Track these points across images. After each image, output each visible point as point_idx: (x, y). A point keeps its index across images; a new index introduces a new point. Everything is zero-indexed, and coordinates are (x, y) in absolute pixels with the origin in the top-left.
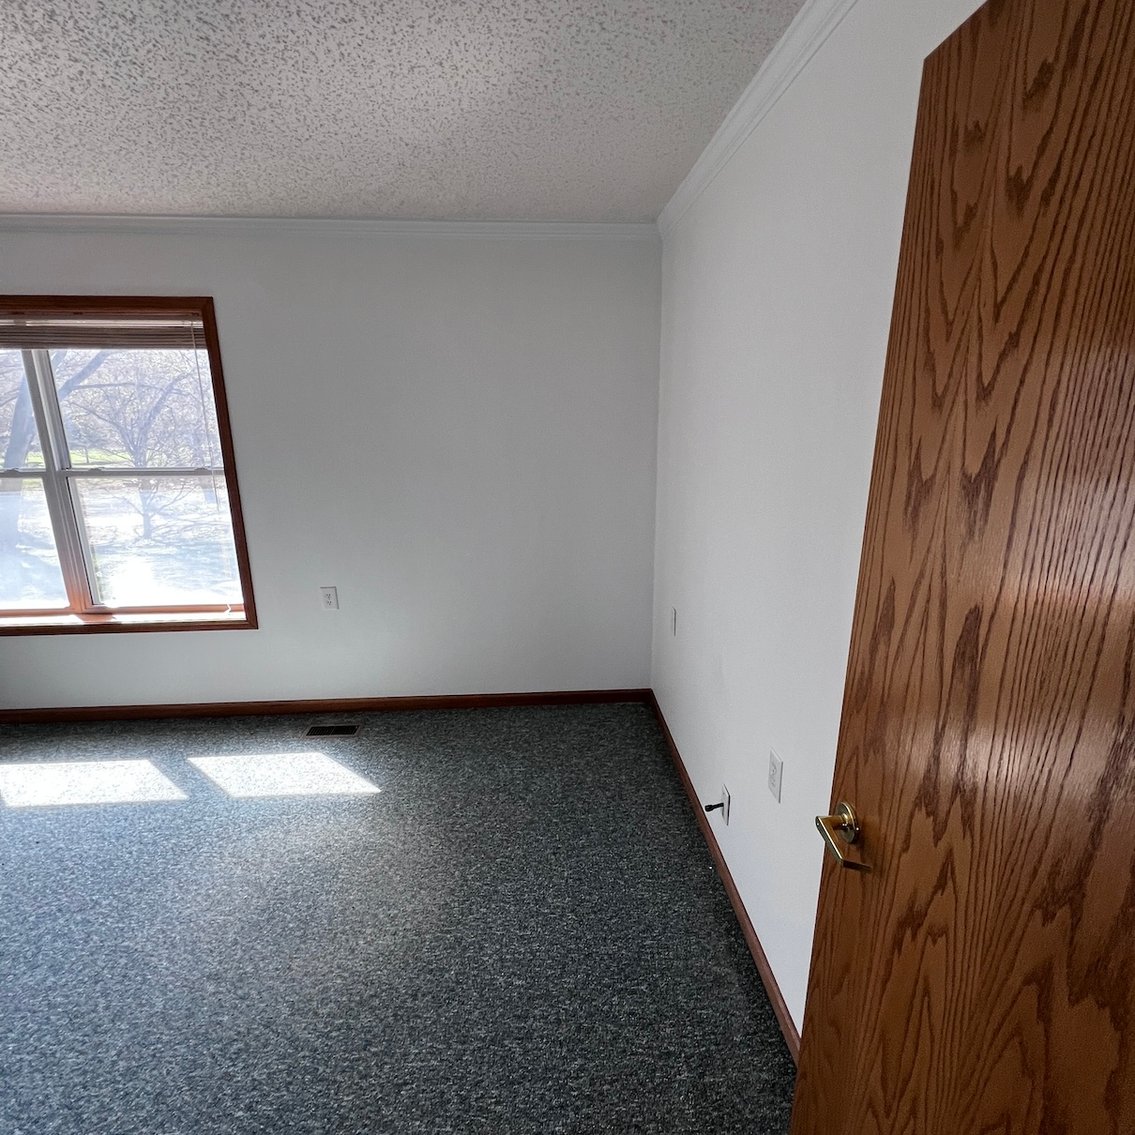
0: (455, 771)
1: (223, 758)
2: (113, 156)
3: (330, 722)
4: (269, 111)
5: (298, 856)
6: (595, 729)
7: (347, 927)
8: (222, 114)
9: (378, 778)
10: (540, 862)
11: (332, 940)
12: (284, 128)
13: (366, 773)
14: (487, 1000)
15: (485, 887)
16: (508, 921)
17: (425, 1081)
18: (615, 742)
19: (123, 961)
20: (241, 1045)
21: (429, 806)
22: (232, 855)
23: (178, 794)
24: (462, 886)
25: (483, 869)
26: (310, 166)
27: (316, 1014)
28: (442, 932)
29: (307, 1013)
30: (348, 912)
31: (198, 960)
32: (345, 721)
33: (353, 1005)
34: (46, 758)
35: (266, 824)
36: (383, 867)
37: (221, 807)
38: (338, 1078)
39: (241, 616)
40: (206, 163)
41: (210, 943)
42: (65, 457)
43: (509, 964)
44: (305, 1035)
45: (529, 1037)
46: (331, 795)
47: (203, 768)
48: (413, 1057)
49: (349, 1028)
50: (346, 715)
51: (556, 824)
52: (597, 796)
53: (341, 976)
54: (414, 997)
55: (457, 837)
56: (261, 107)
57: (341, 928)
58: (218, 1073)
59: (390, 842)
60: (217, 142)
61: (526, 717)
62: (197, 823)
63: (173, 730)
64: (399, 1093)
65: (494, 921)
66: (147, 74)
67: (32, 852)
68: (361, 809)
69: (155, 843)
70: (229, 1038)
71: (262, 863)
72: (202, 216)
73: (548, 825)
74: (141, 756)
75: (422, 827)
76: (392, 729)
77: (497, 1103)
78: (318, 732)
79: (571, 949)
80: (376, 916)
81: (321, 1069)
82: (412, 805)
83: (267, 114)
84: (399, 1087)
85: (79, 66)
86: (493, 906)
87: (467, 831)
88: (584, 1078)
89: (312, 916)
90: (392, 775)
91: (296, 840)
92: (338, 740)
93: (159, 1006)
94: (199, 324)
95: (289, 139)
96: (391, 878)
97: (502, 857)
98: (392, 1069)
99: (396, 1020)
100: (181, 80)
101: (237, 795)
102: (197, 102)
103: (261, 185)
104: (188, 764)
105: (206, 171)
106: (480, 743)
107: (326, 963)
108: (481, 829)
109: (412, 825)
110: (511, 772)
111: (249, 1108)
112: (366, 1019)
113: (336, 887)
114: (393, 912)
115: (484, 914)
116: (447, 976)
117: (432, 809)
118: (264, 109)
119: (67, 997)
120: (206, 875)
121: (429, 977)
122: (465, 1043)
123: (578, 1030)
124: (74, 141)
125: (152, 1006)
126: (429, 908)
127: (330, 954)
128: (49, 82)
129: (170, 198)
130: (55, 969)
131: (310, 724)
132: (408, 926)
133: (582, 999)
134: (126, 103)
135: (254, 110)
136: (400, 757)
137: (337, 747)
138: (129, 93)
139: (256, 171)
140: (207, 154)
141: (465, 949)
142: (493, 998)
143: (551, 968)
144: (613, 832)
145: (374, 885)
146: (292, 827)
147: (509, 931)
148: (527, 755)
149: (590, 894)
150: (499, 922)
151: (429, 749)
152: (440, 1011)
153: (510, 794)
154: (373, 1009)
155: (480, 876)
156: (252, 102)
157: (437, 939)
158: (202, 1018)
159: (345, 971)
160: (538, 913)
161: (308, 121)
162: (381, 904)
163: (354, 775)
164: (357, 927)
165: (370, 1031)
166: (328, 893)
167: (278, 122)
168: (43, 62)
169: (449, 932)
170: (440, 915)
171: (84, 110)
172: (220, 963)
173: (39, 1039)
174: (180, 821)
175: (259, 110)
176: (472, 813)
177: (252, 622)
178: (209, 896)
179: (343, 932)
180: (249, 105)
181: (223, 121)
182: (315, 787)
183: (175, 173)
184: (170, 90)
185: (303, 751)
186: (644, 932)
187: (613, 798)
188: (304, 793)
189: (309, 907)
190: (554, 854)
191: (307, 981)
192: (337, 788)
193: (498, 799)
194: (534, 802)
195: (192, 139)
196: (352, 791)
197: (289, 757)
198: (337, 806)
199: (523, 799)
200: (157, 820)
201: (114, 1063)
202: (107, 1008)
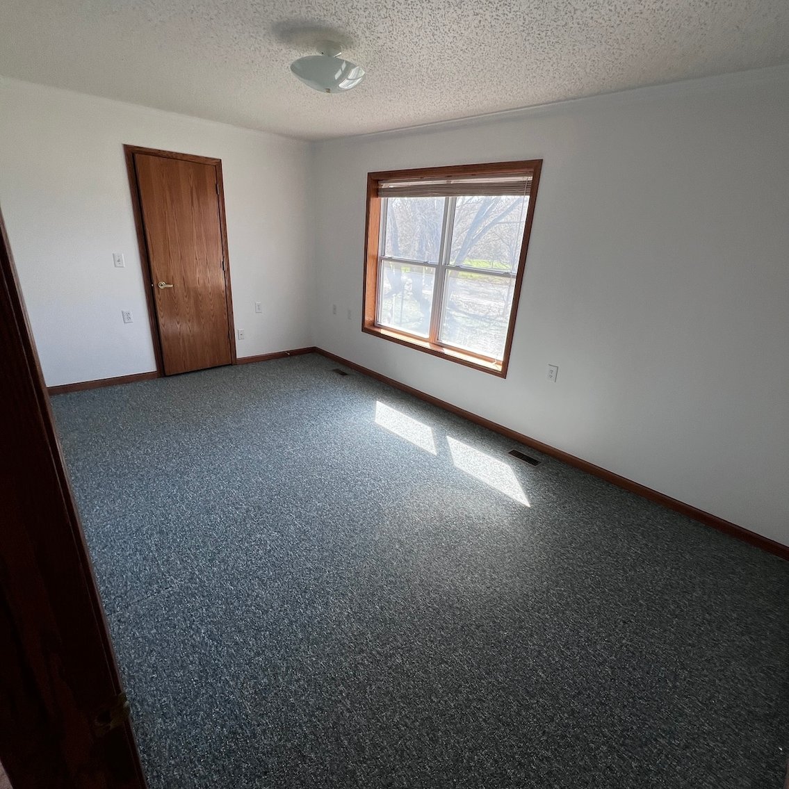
0: (587, 523)
1: (461, 444)
2: (500, 72)
3: (525, 452)
4: (589, 10)
5: (467, 513)
6: (732, 563)
7: (467, 565)
8: (559, 23)
9: (533, 498)
10: (609, 620)
11: (457, 566)
12: (600, 21)
13: (528, 492)
14: (515, 665)
15: (558, 605)
16: (559, 635)
17: (456, 671)
18: (746, 584)
19: (376, 510)
20: (394, 580)
21: (554, 533)
22: (438, 493)
23: (434, 452)
24: (544, 592)
25: (565, 593)
26: (622, 47)
27: (429, 594)
28: (514, 607)
29: (426, 590)
30: (472, 558)
31: (400, 530)
32: (535, 456)
33: (447, 604)
34: (397, 408)
35: (462, 488)
36: (505, 549)
37: (447, 467)
38: (420, 630)
39: (499, 368)
40: (552, 63)
41: (408, 526)
42: (448, 259)
43: (543, 659)
44: (419, 599)
45: (527, 708)
46: (501, 492)
47: (450, 444)
48: (458, 654)
49: (438, 613)
50: (537, 452)
51: (641, 605)
52: (694, 610)
53: (450, 587)
54: (478, 627)
55: (559, 563)
56: (582, 9)
57: (464, 563)
58: (380, 584)
59: (517, 538)
60: (556, 45)
61: (669, 519)
62: (433, 469)
63: (449, 419)
64: (441, 664)
65: (550, 628)
66: (513, 10)
67: (373, 445)
68: (513, 509)
69: (413, 468)
70: (391, 573)
71: (449, 506)
72: (553, 102)
73: (633, 601)
74: (429, 425)
75: (541, 543)
76: (560, 475)
77: (484, 720)
78: (517, 454)
79: (593, 689)
80: (485, 571)
81: (416, 620)
82: (544, 526)
83: (587, 14)
84: (444, 662)
85: (479, 17)
86: (555, 619)
87: (569, 564)
88: (545, 765)
89: (455, 547)
90: (542, 502)
91: (470, 505)
92: (524, 464)
93: (377, 539)
94: (530, 178)
95: (605, 28)
96: (505, 557)
97: (583, 596)
98: (445, 650)
99: (461, 630)
100: (532, 6)
101: (457, 466)
102: (542, 19)
103: (588, 70)
104: (445, 438)
105: (551, 70)
106: (617, 516)
107: (447, 574)
108: (579, 570)
109: (536, 537)
110: (628, 549)
111: (382, 608)
112: (448, 616)
113: (475, 542)
114: (494, 576)
115: (546, 618)
116: (501, 632)
117: (554, 537)
118: (586, 10)
119: (353, 510)
120: (423, 495)
121: (491, 624)
122: (488, 674)
123: (563, 737)
124: (481, 67)
125: (375, 536)
126: (516, 590)
127: (452, 571)
128: (466, 33)
129: (533, 93)
130: (356, 497)
131: (515, 447)
132: (498, 589)
133: (578, 723)
134: (504, 33)
135: (578, 13)
136: (554, 494)
137: (521, 468)
138: (504, 26)
139: (584, 61)
140: (551, 56)
141: (521, 628)
142: (520, 668)
143: (569, 685)
144: (690, 645)
145: (494, 554)
146: (472, 497)
147: (555, 641)
148: (650, 545)
149: (634, 669)
150: (553, 631)
151: (577, 500)
152: (486, 646)
153: (617, 561)
154: (454, 615)
155: (560, 596)
156: (577, 7)
157: (509, 610)
158: (387, 556)
159: (453, 585)
160: (583, 648)
161: (619, 9)
162: (491, 567)
163: (520, 489)
164: (472, 568)
165: (446, 623)
166: (469, 541)
167: (595, 17)
168: (462, 22)
169: (518, 610)
170: (519, 598)
171: (483, 45)
172: (407, 538)
173: (338, 519)
174: (427, 464)
175: (582, 12)
176: (580, 556)
177: (503, 374)
178: (419, 505)
179: (464, 566)
180: (575, 10)
181: (559, 28)
182: (496, 483)
183: (534, 75)
184: (526, 17)
185: (501, 460)
186: (664, 731)
187: (709, 622)
188: (488, 483)
189: (456, 542)
190: (624, 622)
191: (434, 575)
192: (506, 491)
193: (605, 559)
194: (632, 578)
195: (541, 47)
196: (514, 497)
197: (493, 459)
198: (502, 501)
199: (625, 572)
200: (419, 458)
201: (352, 548)
202: (362, 525)
